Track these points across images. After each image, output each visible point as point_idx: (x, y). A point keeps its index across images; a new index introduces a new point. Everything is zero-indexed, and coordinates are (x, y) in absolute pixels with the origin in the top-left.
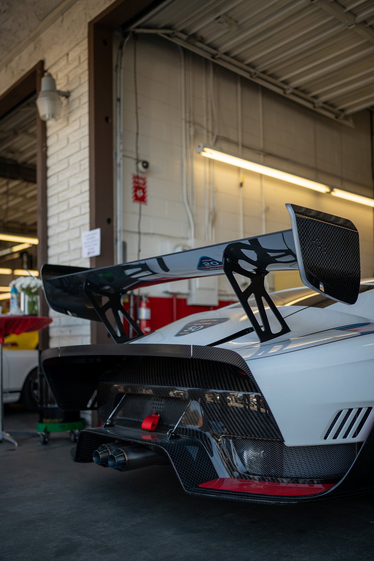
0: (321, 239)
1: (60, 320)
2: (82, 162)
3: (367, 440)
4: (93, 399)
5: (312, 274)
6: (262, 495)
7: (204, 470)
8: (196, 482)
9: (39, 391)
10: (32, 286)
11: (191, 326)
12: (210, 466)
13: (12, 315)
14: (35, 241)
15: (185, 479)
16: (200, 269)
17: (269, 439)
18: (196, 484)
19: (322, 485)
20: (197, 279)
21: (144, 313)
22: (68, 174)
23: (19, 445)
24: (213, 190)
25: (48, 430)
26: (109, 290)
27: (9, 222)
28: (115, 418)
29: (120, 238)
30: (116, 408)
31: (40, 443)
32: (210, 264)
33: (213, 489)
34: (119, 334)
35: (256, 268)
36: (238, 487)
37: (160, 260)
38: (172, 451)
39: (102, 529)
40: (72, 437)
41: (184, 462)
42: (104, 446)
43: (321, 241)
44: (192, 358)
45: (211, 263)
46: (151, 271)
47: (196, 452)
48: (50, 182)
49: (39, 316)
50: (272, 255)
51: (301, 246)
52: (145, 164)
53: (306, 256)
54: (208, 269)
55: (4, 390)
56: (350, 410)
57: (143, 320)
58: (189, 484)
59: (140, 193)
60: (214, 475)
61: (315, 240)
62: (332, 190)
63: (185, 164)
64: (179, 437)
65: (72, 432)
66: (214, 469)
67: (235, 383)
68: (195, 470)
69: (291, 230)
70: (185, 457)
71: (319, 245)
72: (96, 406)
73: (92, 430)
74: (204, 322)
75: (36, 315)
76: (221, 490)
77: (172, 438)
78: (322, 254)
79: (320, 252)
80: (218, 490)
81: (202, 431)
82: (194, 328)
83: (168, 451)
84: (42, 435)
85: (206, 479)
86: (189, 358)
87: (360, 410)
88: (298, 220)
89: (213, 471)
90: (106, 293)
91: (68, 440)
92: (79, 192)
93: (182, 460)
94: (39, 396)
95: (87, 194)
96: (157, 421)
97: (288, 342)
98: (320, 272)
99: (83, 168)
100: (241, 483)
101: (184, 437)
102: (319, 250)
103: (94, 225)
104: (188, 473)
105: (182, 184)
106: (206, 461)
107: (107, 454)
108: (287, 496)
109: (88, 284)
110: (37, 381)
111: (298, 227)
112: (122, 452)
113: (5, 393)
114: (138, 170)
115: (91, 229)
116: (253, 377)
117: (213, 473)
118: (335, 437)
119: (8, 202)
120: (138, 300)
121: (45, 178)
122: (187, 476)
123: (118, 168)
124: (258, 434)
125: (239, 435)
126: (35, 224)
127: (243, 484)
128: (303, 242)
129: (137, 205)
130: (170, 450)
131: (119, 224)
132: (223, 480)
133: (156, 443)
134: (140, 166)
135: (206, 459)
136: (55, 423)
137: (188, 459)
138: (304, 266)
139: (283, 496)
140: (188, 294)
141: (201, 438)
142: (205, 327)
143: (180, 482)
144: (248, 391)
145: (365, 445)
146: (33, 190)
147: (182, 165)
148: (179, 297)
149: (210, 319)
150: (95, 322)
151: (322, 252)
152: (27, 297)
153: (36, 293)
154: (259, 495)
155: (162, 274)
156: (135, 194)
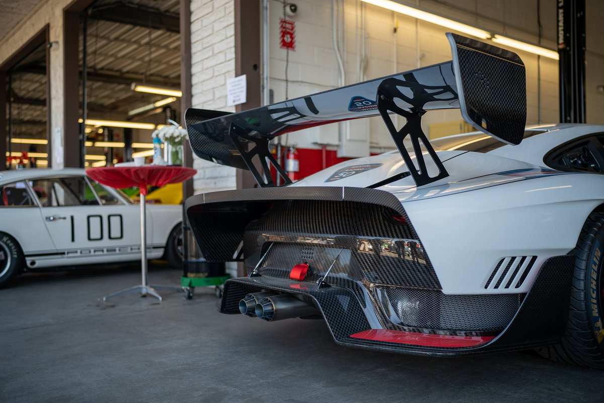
0: (484, 72)
1: (205, 172)
2: (227, 5)
3: (531, 291)
4: (239, 251)
5: (474, 109)
6: (417, 346)
7: (356, 320)
8: (348, 332)
9: (183, 247)
10: (175, 135)
11: (341, 172)
12: (362, 317)
13: (155, 165)
14: (179, 94)
15: (336, 328)
16: (351, 110)
17: (426, 289)
18: (347, 334)
19: (480, 337)
20: (348, 121)
21: (292, 165)
22: (212, 18)
23: (163, 299)
24: (365, 35)
25: (193, 285)
26: (255, 135)
27: (152, 75)
28: (261, 269)
29: (267, 85)
30: (263, 257)
31: (184, 298)
32: (362, 104)
33: (365, 340)
34: (266, 182)
35: (412, 106)
36: (392, 338)
37: (308, 100)
38: (322, 300)
39: (249, 380)
40: (218, 293)
41: (335, 311)
42: (251, 295)
43: (484, 74)
44: (343, 201)
45: (364, 103)
46: (299, 113)
47: (347, 301)
48: (194, 28)
49: (183, 166)
50: (429, 91)
51: (463, 79)
52: (293, 8)
53: (467, 90)
54: (360, 110)
55: (147, 245)
56: (513, 259)
57: (291, 172)
58: (340, 334)
59: (288, 39)
60: (366, 326)
61: (477, 73)
62: (493, 36)
63: (335, 8)
64: (329, 286)
65: (217, 287)
66: (366, 319)
67: (388, 229)
68: (346, 320)
69: (451, 63)
70: (336, 307)
71: (481, 78)
72: (242, 257)
73: (238, 280)
74: (356, 168)
75: (180, 165)
76: (374, 341)
77: (322, 286)
78: (484, 89)
79: (483, 86)
80: (371, 341)
81: (354, 281)
82: (345, 174)
83: (318, 299)
84: (187, 289)
85: (358, 330)
86: (341, 200)
87: (524, 258)
88: (460, 51)
89: (365, 322)
90: (253, 139)
91: (214, 295)
92: (223, 37)
93: (332, 310)
94: (183, 253)
95: (233, 38)
96: (306, 270)
97: (446, 186)
98: (483, 108)
99: (228, 11)
100: (394, 335)
101: (334, 287)
102: (482, 83)
103: (239, 72)
104: (339, 323)
105: (332, 29)
106: (357, 311)
107: (254, 304)
108: (444, 348)
109: (234, 128)
110: (182, 237)
111: (459, 58)
112: (270, 301)
113: (149, 248)
114: (285, 14)
115: (237, 76)
116: (409, 219)
117: (365, 324)
118: (496, 287)
119: (150, 53)
120: (286, 151)
121: (189, 23)
122: (338, 325)
123: (265, 11)
124: (413, 283)
125: (393, 285)
126: (179, 77)
127: (396, 336)
128: (464, 74)
129: (284, 51)
130: (320, 298)
131: (266, 70)
132: (375, 331)
133: (305, 292)
134: (288, 9)
135: (358, 309)
136: (200, 277)
137: (338, 308)
138: (466, 100)
139: (440, 348)
140: (338, 146)
141: (353, 287)
142: (357, 172)
143: (330, 332)
144: (403, 238)
145: (528, 296)
146: (176, 41)
147: (332, 9)
148: (329, 148)
149: (363, 165)
150: (241, 170)
151: (484, 86)
152: (170, 147)
153: (180, 143)
154: (414, 346)
155: (311, 117)
156: (282, 39)
